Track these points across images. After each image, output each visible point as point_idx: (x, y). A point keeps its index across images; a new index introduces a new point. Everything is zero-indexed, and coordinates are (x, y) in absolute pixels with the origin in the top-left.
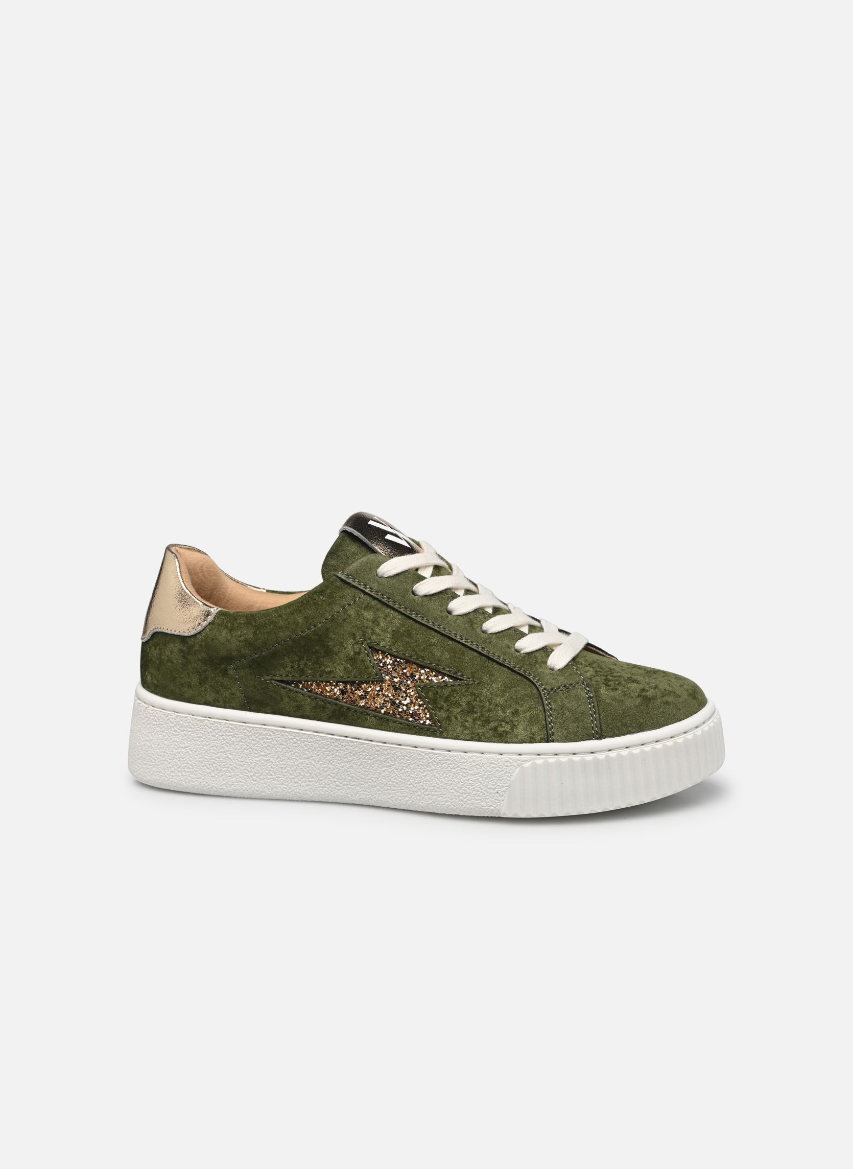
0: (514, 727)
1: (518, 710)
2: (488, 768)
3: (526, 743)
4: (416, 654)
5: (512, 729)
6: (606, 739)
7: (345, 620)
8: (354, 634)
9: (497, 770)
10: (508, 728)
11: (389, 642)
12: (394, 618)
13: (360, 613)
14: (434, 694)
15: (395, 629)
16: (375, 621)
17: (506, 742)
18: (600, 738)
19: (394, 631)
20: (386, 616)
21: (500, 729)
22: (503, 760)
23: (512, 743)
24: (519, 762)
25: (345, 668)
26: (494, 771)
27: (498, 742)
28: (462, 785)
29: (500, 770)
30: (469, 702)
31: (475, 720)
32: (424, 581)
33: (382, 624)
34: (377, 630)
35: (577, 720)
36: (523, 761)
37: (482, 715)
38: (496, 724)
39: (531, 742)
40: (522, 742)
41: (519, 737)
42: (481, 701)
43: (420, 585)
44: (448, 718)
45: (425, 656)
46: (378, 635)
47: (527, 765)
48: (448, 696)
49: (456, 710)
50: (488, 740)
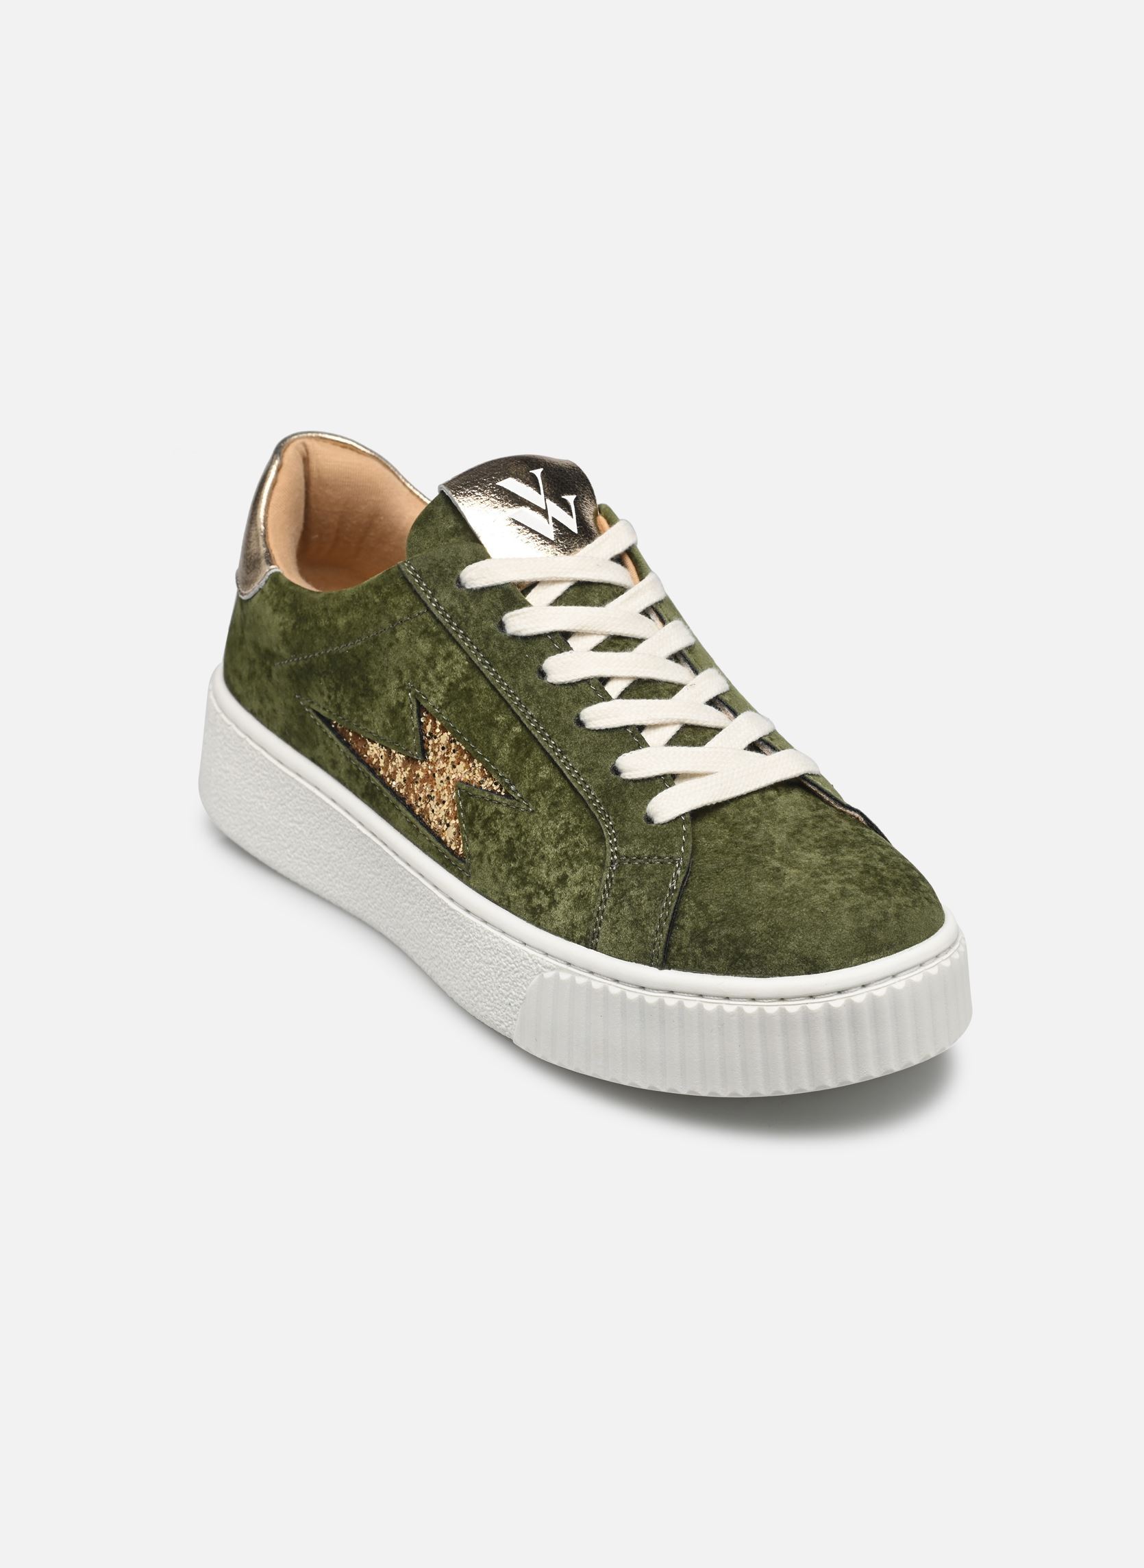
0: (553, 903)
1: (567, 876)
2: (502, 959)
3: (561, 936)
4: (469, 732)
5: (550, 906)
6: (672, 970)
7: (391, 645)
8: (400, 671)
9: (513, 969)
10: (545, 902)
11: (441, 701)
12: (457, 662)
13: (412, 640)
14: (473, 808)
15: (453, 680)
16: (431, 660)
17: (538, 925)
18: (661, 966)
19: (451, 684)
20: (449, 655)
21: (536, 901)
22: (522, 955)
23: (545, 930)
24: (540, 966)
25: (384, 724)
26: (509, 968)
27: (529, 921)
28: (474, 974)
29: (516, 969)
30: (511, 839)
31: (510, 872)
32: (525, 609)
33: (438, 668)
34: (431, 676)
35: (636, 923)
36: (544, 967)
37: (521, 868)
38: (532, 890)
39: (568, 938)
40: (556, 932)
41: (556, 924)
42: (526, 844)
43: (511, 616)
44: (480, 855)
45: (478, 739)
46: (430, 684)
47: (548, 975)
48: (489, 818)
49: (492, 847)
50: (516, 913)
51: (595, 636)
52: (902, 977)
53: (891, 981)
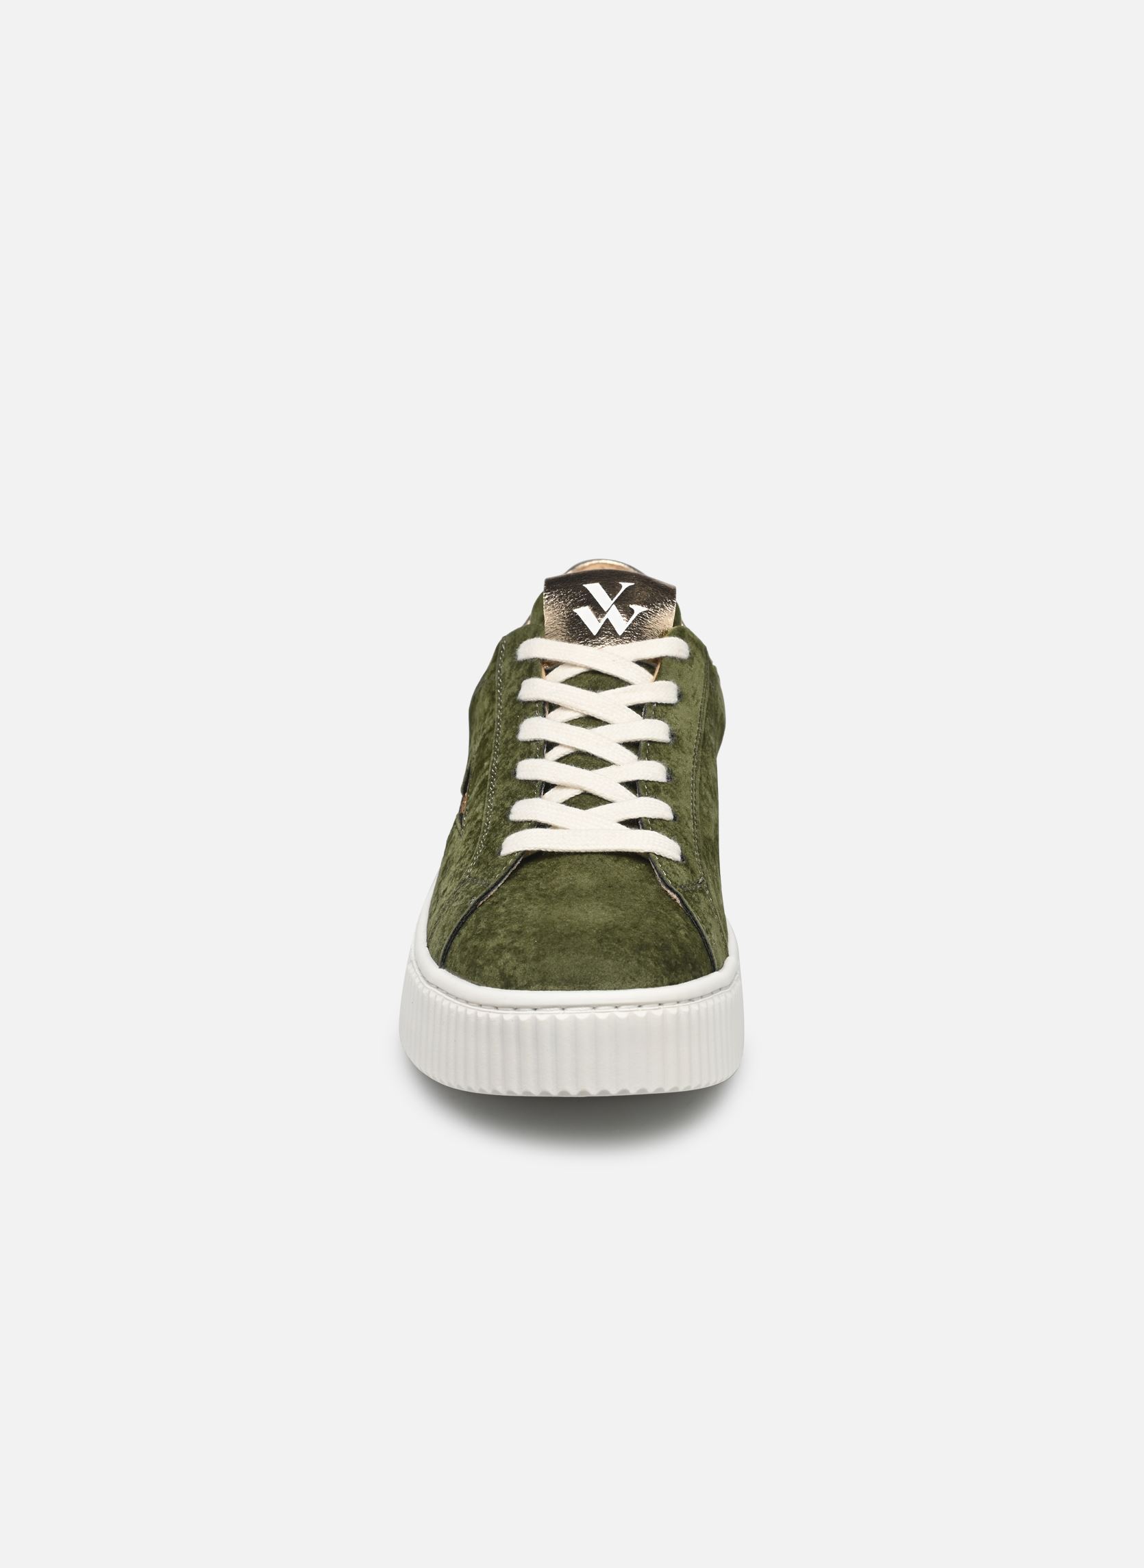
18: (440, 965)
51: (572, 712)
52: (568, 1011)
53: (557, 1011)
